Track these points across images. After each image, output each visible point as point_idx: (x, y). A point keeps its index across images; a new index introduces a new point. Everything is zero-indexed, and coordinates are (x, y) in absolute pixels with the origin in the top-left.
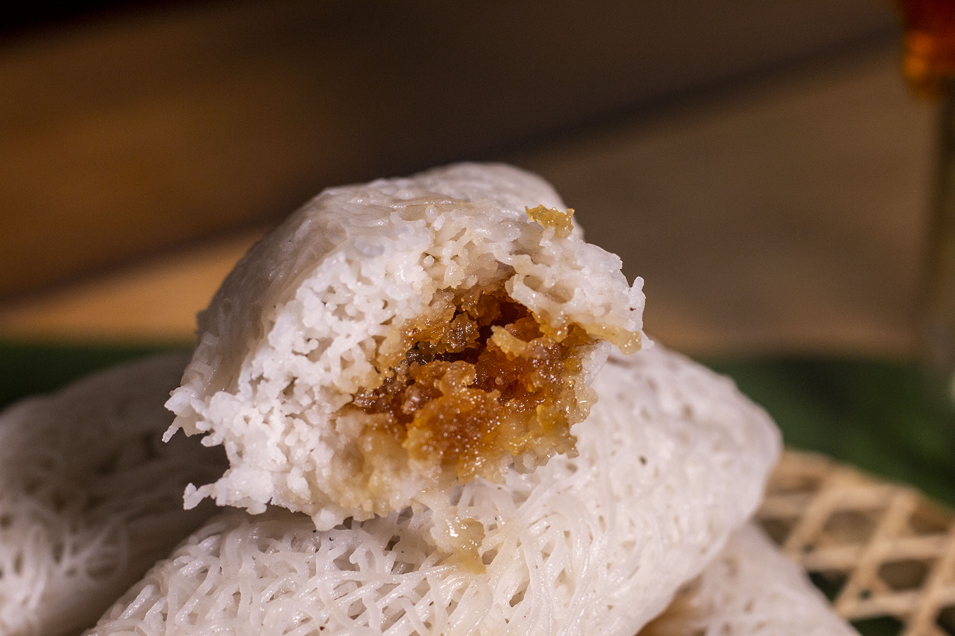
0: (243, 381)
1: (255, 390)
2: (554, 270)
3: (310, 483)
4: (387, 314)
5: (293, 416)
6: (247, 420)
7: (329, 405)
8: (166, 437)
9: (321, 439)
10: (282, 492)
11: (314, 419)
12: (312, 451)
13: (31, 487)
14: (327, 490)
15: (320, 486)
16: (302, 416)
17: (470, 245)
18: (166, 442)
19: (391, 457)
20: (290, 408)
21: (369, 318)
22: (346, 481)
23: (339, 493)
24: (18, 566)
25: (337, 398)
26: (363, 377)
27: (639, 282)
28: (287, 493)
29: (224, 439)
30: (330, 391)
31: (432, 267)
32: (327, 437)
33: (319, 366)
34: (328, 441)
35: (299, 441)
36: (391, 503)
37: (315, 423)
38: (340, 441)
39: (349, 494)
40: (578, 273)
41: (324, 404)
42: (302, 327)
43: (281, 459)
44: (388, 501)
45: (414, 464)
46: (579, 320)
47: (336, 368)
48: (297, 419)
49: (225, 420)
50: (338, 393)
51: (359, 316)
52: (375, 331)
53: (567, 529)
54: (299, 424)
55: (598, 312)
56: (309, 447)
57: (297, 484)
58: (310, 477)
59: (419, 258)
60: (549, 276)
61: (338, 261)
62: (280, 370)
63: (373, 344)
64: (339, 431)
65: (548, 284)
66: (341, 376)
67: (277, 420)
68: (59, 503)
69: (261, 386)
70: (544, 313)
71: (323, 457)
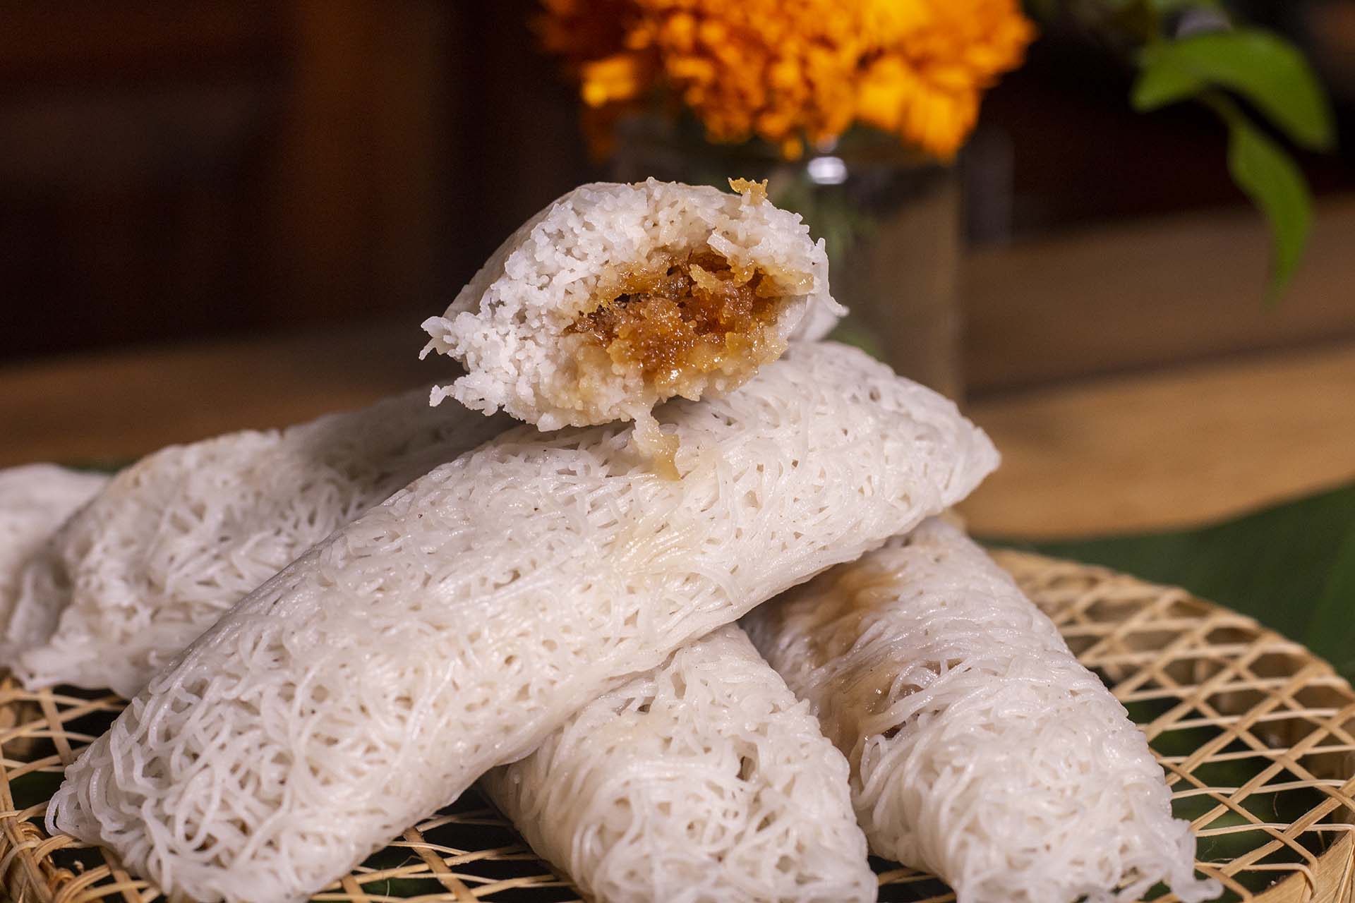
0: (484, 304)
1: (494, 312)
2: (746, 224)
3: (534, 390)
4: (606, 256)
5: (525, 338)
6: (486, 337)
7: (554, 328)
8: (422, 356)
9: (547, 356)
10: (512, 399)
11: (541, 339)
12: (538, 364)
13: (331, 462)
14: (548, 395)
15: (542, 393)
16: (533, 338)
17: (683, 212)
18: (422, 359)
19: (600, 366)
20: (524, 332)
21: (591, 257)
22: (564, 388)
23: (556, 397)
24: (311, 521)
25: (561, 321)
26: (582, 302)
27: (822, 241)
28: (517, 401)
29: (466, 352)
30: (554, 315)
31: (651, 229)
32: (552, 356)
33: (546, 293)
34: (552, 358)
35: (529, 357)
36: (599, 407)
37: (542, 343)
38: (561, 356)
39: (564, 396)
40: (766, 227)
41: (550, 327)
42: (535, 263)
43: (512, 371)
44: (596, 405)
45: (617, 369)
46: (763, 263)
47: (561, 294)
48: (529, 340)
49: (467, 335)
50: (562, 318)
51: (584, 257)
52: (595, 269)
53: (760, 464)
54: (530, 344)
55: (780, 260)
56: (535, 361)
57: (525, 391)
58: (535, 387)
59: (640, 220)
60: (742, 229)
61: (566, 208)
62: (515, 296)
63: (594, 280)
64: (560, 348)
65: (742, 237)
66: (564, 301)
67: (512, 339)
68: (353, 474)
69: (499, 309)
70: (736, 257)
71: (547, 371)
